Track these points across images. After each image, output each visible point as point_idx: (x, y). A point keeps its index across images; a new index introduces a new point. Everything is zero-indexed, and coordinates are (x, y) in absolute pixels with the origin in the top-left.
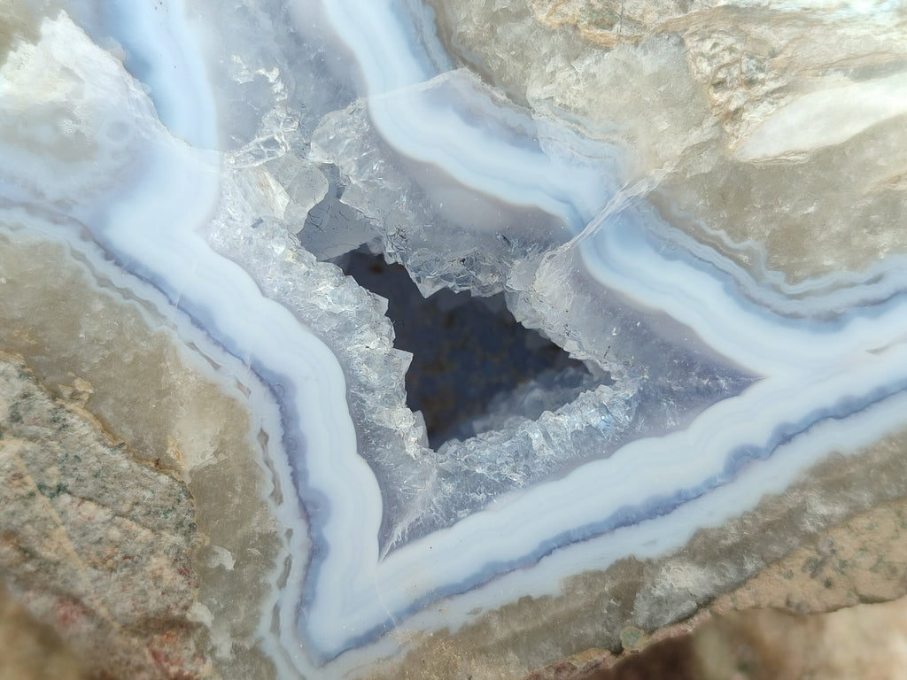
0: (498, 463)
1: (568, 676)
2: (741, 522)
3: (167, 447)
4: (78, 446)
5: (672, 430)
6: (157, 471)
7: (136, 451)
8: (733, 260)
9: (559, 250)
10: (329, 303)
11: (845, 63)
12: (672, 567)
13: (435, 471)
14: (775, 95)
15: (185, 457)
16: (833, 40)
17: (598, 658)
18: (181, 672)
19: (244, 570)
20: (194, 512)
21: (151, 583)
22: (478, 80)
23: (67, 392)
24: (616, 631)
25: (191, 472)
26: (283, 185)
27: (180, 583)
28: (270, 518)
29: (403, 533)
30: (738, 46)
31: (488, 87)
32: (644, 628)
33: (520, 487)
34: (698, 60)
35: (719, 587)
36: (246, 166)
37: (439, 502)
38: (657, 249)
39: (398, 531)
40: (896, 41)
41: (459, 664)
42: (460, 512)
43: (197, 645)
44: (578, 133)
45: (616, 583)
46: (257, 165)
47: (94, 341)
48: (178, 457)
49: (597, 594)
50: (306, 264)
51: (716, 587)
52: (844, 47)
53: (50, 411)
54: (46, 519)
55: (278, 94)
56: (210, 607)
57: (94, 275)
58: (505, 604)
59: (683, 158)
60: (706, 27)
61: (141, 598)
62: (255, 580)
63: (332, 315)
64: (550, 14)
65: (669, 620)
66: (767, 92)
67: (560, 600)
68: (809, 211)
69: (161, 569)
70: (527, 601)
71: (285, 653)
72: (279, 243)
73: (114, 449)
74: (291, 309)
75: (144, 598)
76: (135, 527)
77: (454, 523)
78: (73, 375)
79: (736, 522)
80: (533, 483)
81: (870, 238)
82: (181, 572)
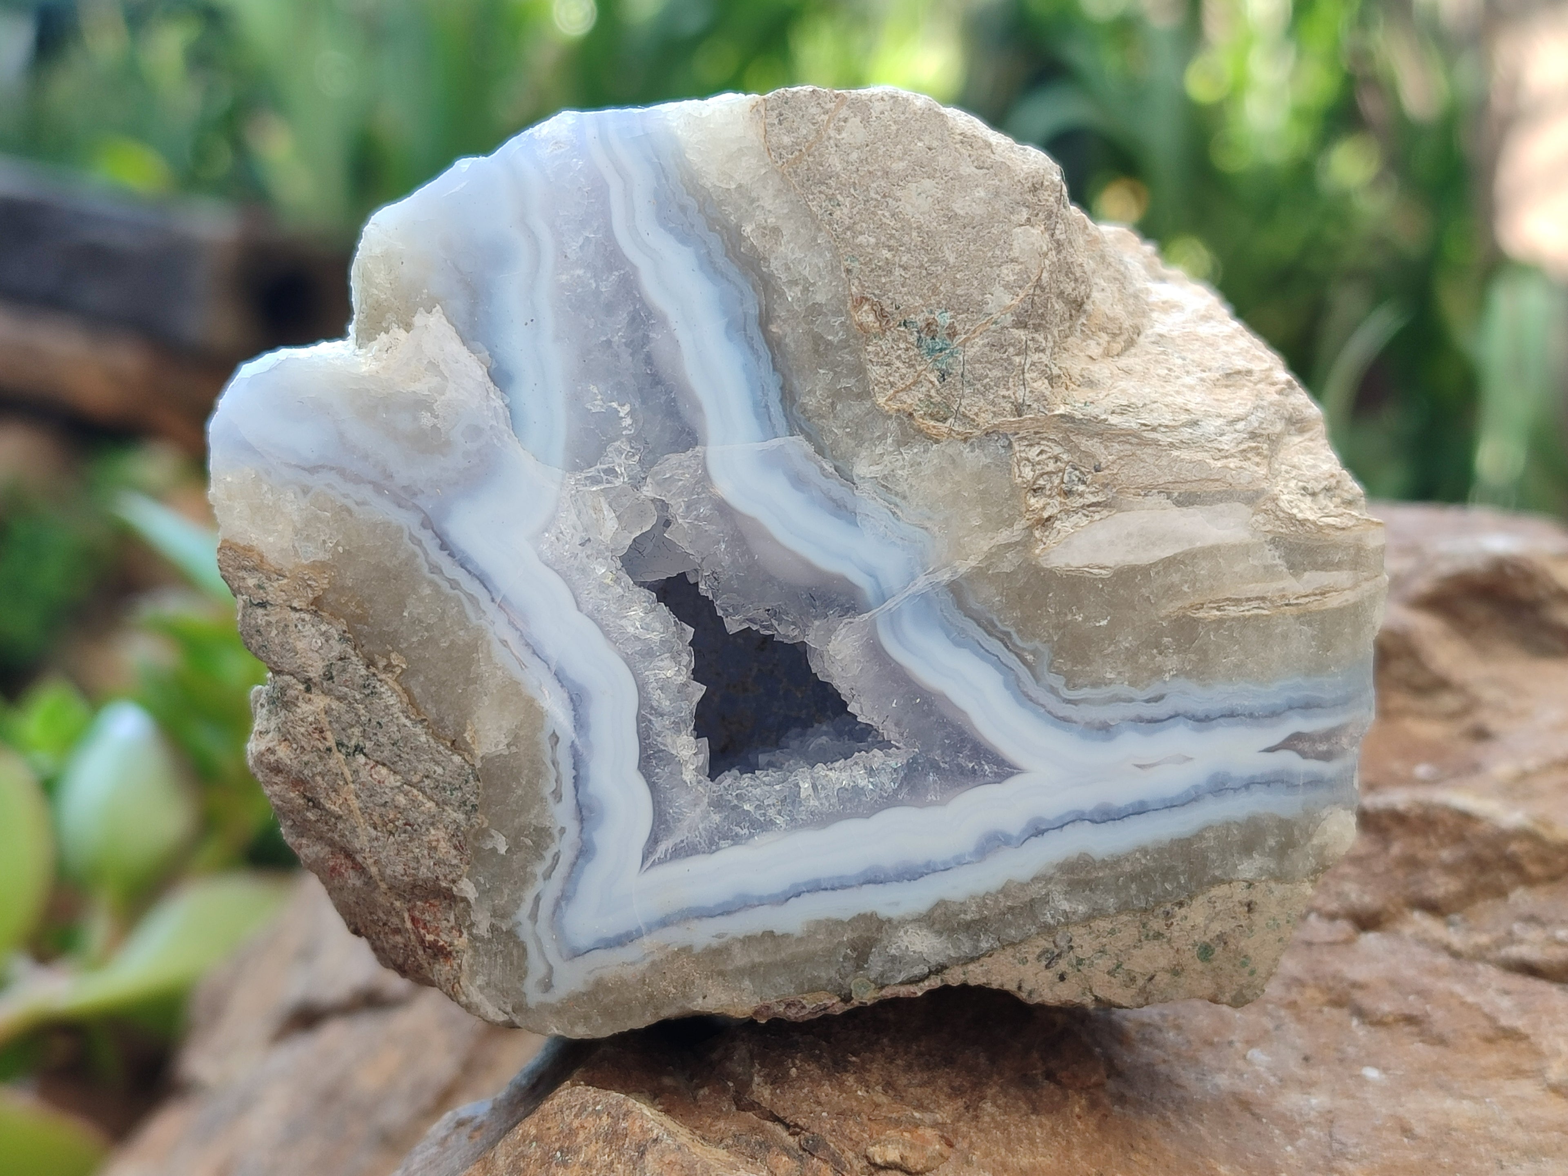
0: (766, 803)
1: (797, 1013)
2: (982, 903)
3: (465, 731)
4: (382, 714)
5: (932, 804)
6: (451, 750)
7: (436, 729)
8: (1018, 657)
9: (857, 619)
10: (637, 628)
11: (1171, 486)
12: (910, 930)
13: (706, 800)
14: (1091, 509)
15: (480, 743)
16: (1164, 462)
17: (829, 1003)
18: (436, 941)
19: (515, 857)
20: (478, 794)
21: (426, 852)
22: (810, 449)
23: (382, 663)
24: (848, 980)
25: (482, 758)
26: (615, 511)
27: (453, 857)
28: (547, 814)
29: (666, 851)
30: (1065, 457)
31: (820, 458)
32: (874, 982)
33: (782, 829)
34: (1022, 464)
35: (952, 958)
36: (585, 488)
37: (705, 829)
38: (948, 636)
39: (663, 847)
40: (1231, 469)
41: (697, 982)
42: (722, 842)
43: (456, 918)
44: (894, 513)
45: (856, 935)
46: (594, 489)
47: (416, 621)
48: (473, 742)
49: (836, 941)
50: (622, 587)
51: (950, 957)
52: (1175, 470)
53: (362, 676)
54: (337, 774)
55: (625, 428)
56: (477, 884)
57: (427, 561)
58: (749, 934)
59: (989, 556)
60: (1036, 433)
61: (413, 864)
62: (523, 867)
63: (637, 638)
64: (890, 399)
65: (900, 980)
66: (1084, 505)
67: (800, 940)
68: (1101, 624)
69: (438, 841)
70: (770, 934)
71: (538, 940)
72: (602, 565)
73: (415, 723)
74: (601, 627)
75: (416, 866)
76: (421, 797)
77: (714, 852)
78: (391, 648)
79: (978, 900)
80: (795, 827)
81: (1159, 658)
82: (455, 848)
